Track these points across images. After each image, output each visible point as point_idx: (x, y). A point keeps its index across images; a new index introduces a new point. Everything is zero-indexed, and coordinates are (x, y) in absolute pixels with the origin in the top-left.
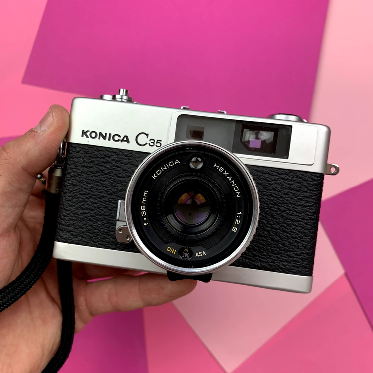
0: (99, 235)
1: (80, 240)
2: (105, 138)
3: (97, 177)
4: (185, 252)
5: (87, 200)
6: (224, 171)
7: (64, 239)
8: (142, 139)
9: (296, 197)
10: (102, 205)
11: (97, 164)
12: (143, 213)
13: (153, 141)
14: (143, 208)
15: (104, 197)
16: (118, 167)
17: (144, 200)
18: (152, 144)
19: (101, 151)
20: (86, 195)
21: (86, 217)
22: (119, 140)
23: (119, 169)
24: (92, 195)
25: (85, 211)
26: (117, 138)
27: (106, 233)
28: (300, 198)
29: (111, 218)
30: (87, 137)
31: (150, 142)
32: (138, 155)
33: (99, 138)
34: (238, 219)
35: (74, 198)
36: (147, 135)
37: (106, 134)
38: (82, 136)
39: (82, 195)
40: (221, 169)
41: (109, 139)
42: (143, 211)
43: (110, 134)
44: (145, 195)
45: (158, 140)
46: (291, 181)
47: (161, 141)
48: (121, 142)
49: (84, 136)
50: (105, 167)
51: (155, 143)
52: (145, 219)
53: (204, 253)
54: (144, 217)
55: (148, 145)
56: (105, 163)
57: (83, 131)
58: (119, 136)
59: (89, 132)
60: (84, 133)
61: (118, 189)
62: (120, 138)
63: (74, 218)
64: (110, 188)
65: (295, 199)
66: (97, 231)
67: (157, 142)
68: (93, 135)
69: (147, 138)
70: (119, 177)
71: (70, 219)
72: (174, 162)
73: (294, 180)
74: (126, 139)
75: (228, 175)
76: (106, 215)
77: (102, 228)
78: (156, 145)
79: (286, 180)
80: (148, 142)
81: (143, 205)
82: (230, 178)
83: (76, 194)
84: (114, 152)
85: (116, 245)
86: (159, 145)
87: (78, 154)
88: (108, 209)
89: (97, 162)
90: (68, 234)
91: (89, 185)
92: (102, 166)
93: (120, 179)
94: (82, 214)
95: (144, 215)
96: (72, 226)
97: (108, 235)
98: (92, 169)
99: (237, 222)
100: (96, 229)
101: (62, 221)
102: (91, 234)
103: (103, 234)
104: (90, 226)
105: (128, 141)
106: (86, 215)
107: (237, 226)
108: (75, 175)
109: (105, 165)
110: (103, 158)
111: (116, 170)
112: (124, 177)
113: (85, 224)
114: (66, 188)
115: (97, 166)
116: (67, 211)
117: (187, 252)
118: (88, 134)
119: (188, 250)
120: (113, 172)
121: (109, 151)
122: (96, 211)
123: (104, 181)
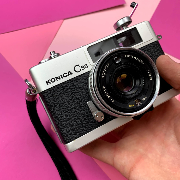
0: (86, 126)
1: (79, 134)
2: (59, 78)
3: (67, 99)
4: (137, 103)
5: (69, 113)
6: (131, 56)
7: (71, 139)
8: (77, 69)
9: (155, 55)
10: (78, 111)
11: (64, 93)
12: (109, 97)
13: (83, 67)
14: (107, 95)
15: (77, 107)
16: (74, 88)
17: (105, 91)
18: (84, 68)
19: (61, 86)
20: (68, 111)
21: (74, 122)
22: (67, 76)
23: (76, 89)
24: (71, 109)
25: (72, 119)
26: (65, 75)
27: (89, 122)
28: (157, 55)
29: (87, 114)
30: (50, 83)
31: (82, 68)
32: (80, 77)
33: (57, 80)
34: (149, 73)
35: (63, 116)
36: (79, 65)
37: (59, 76)
38: (48, 84)
39: (65, 112)
40: (129, 56)
41: (62, 78)
42: (108, 96)
43: (61, 75)
44: (104, 88)
45: (85, 65)
46: (149, 50)
47: (86, 64)
48: (69, 75)
49: (48, 83)
50: (68, 92)
51: (84, 67)
52: (111, 99)
53: (146, 97)
54: (110, 98)
55: (81, 70)
56: (67, 90)
57: (46, 81)
58: (66, 74)
59: (50, 80)
60: (47, 82)
61: (81, 99)
62: (67, 75)
63: (69, 126)
64: (77, 100)
65: (155, 56)
66: (84, 124)
67: (85, 66)
68: (53, 80)
69: (79, 67)
70: (78, 93)
71: (67, 128)
72: (107, 65)
73: (150, 49)
74: (70, 73)
75: (134, 57)
76: (83, 114)
77: (86, 122)
78: (85, 68)
79: (147, 50)
80: (81, 68)
81: (106, 93)
82: (135, 58)
83: (62, 114)
84: (68, 83)
85: (97, 125)
86: (86, 67)
87: (51, 94)
88: (83, 111)
89: (63, 92)
90: (71, 136)
91: (66, 106)
92: (66, 93)
93: (79, 93)
94: (71, 122)
95: (109, 98)
96: (71, 131)
97: (90, 123)
98: (63, 97)
99: (150, 75)
100: (83, 124)
101: (63, 132)
102: (82, 128)
103: (87, 124)
104: (79, 124)
105: (71, 74)
106: (74, 121)
107: (151, 77)
108: (56, 105)
109: (68, 91)
110: (65, 89)
111: (75, 91)
112: (80, 91)
113: (76, 125)
114: (55, 114)
115: (64, 94)
116: (63, 125)
117: (138, 102)
118: (50, 81)
119: (138, 101)
120: (73, 92)
121: (65, 84)
122: (77, 115)
123: (72, 99)
